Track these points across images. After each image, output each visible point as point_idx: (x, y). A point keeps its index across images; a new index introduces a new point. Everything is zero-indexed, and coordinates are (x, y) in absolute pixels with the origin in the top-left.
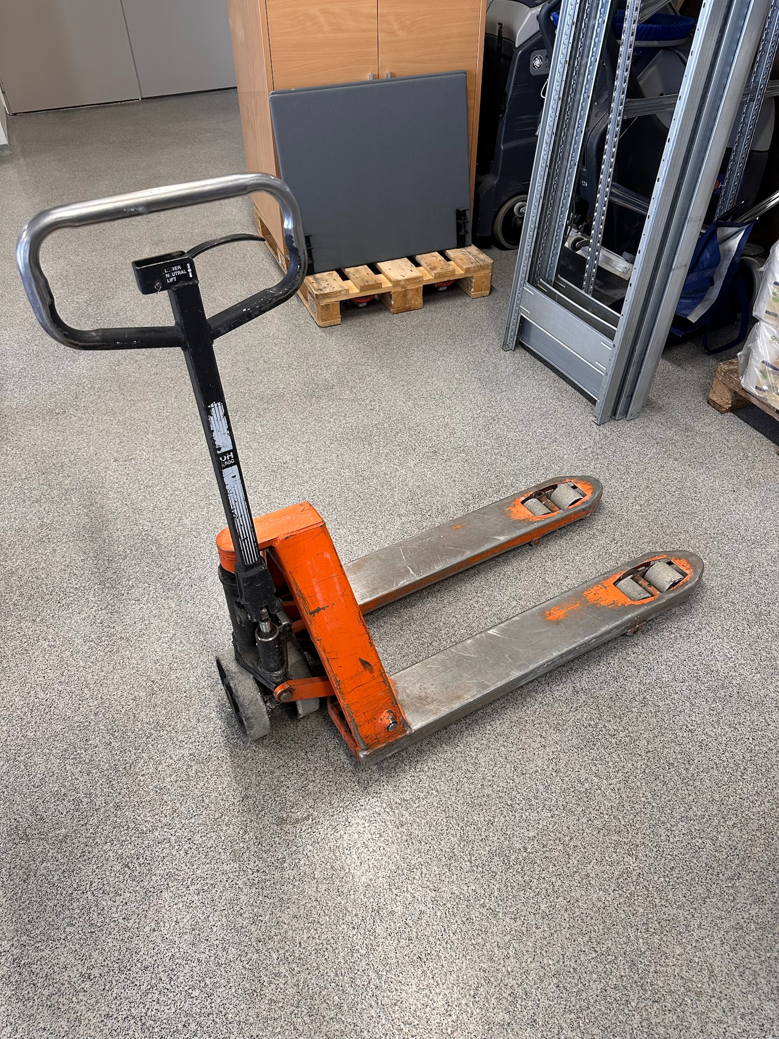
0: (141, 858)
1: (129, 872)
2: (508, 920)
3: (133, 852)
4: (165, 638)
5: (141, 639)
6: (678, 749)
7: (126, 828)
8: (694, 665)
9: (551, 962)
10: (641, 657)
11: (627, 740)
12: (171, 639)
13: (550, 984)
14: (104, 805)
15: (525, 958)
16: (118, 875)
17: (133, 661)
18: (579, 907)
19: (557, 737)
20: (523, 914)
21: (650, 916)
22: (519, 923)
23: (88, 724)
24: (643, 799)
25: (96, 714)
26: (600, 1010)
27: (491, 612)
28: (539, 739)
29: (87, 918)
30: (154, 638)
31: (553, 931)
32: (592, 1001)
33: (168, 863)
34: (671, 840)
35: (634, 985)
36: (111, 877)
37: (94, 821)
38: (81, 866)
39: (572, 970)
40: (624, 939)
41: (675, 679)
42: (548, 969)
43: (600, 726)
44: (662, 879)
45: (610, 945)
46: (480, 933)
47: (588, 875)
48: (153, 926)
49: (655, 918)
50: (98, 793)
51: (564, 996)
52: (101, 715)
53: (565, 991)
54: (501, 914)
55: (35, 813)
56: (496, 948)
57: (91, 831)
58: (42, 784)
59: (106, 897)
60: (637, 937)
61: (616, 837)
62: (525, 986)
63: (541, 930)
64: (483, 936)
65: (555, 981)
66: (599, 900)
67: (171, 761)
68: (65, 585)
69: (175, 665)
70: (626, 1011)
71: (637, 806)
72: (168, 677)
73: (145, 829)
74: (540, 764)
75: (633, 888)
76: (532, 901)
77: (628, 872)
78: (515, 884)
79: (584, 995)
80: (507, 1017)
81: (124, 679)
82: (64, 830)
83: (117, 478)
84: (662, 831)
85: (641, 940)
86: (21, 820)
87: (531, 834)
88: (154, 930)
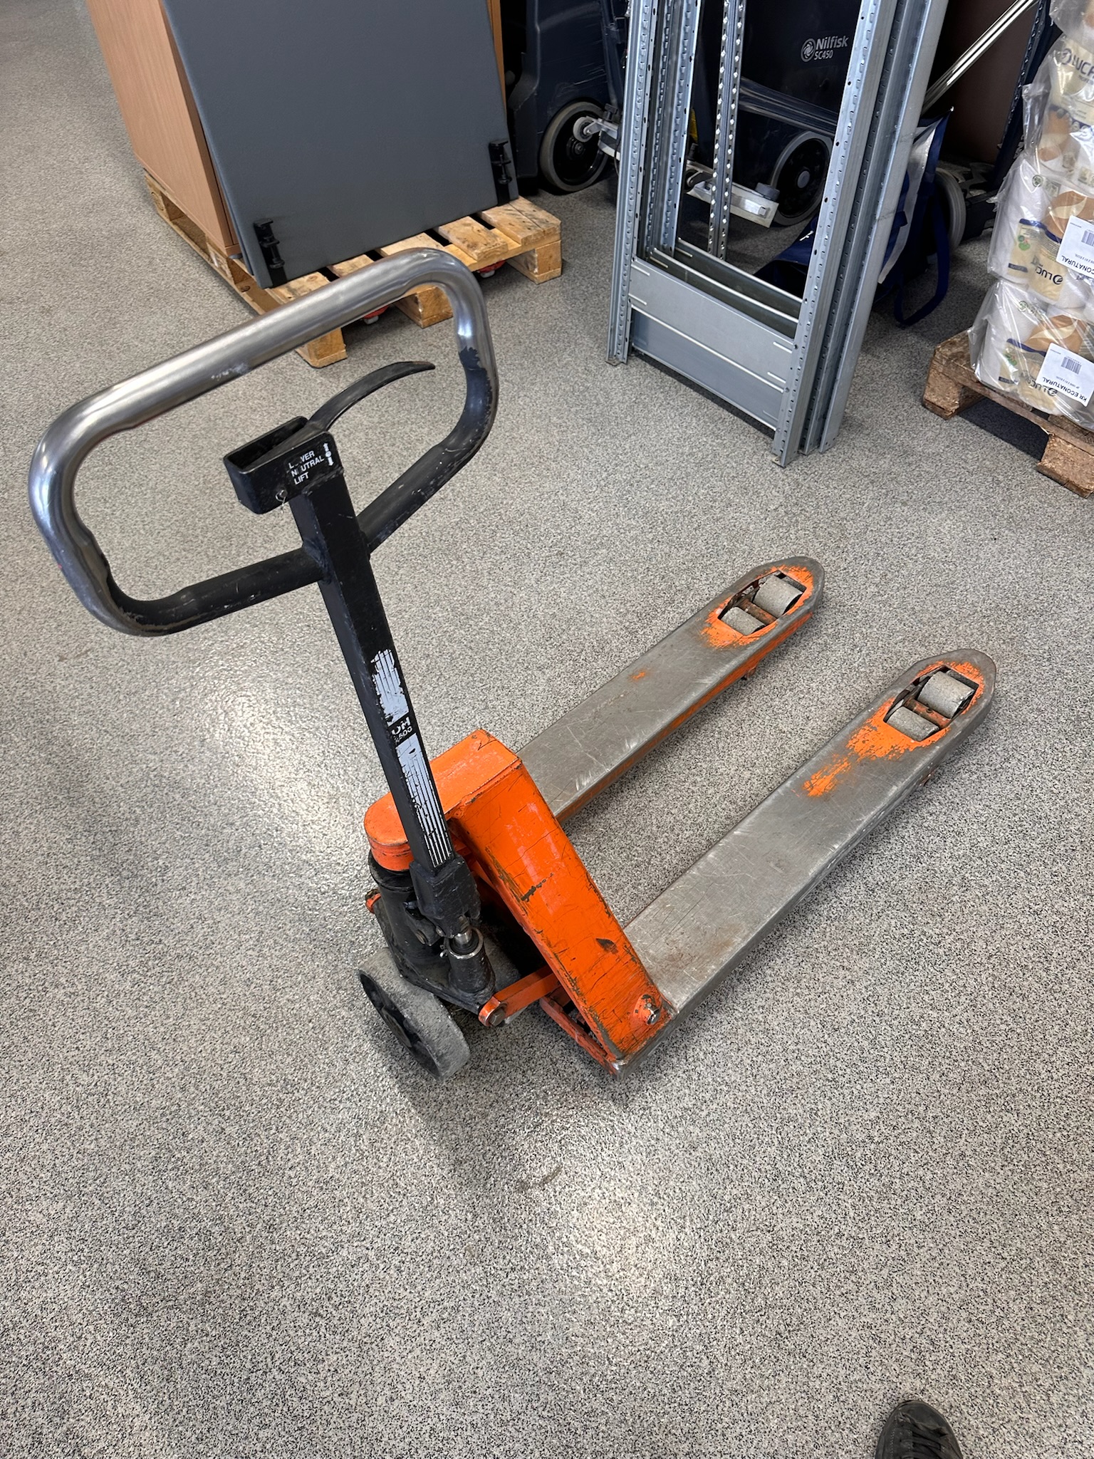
0: (333, 1295)
1: (323, 1322)
2: (877, 1246)
3: (318, 1290)
4: (247, 941)
5: (211, 951)
6: (1027, 943)
7: (294, 1256)
8: (1015, 815)
9: (952, 1290)
10: (942, 818)
11: (959, 945)
12: (258, 940)
13: (959, 1321)
14: (248, 1229)
15: (917, 1293)
16: (308, 1331)
17: (211, 990)
18: (964, 1202)
19: (865, 963)
20: (896, 1233)
21: (1058, 1190)
22: (894, 1247)
23: (175, 1107)
24: (1003, 1027)
25: (183, 1089)
26: (1032, 1338)
27: (718, 795)
28: (842, 972)
29: (285, 1409)
30: (230, 945)
31: (941, 1246)
32: (1018, 1328)
33: (377, 1294)
34: (1055, 1077)
35: (1064, 1291)
36: (299, 1337)
37: (241, 1258)
38: (246, 1332)
39: (981, 1294)
40: (1034, 1231)
41: (995, 841)
42: (950, 1301)
43: (917, 933)
44: (1059, 1135)
45: (1019, 1245)
46: (848, 1275)
47: (963, 1155)
48: (389, 1393)
49: (1065, 1192)
50: (231, 1213)
51: (981, 1332)
52: (192, 1089)
53: (980, 1325)
54: (867, 1240)
55: (144, 1271)
56: (875, 1291)
57: (243, 1275)
58: (139, 1222)
59: (303, 1370)
60: (1050, 1225)
61: (983, 1091)
62: (929, 1333)
63: (926, 1249)
64: (853, 1278)
65: (964, 1315)
66: (988, 1186)
67: (327, 1135)
68: (56, 888)
69: (280, 980)
70: (1065, 1330)
71: (998, 1039)
72: (276, 1003)
73: (324, 1251)
74: (853, 1008)
75: (1026, 1158)
76: (902, 1210)
77: (1012, 1137)
78: (872, 1193)
79: (1006, 1322)
80: (918, 1383)
81: (208, 1023)
82: (199, 1285)
83: (75, 689)
84: (1039, 1066)
85: (1056, 1227)
86: (126, 1286)
87: (873, 1115)
88: (392, 1400)
